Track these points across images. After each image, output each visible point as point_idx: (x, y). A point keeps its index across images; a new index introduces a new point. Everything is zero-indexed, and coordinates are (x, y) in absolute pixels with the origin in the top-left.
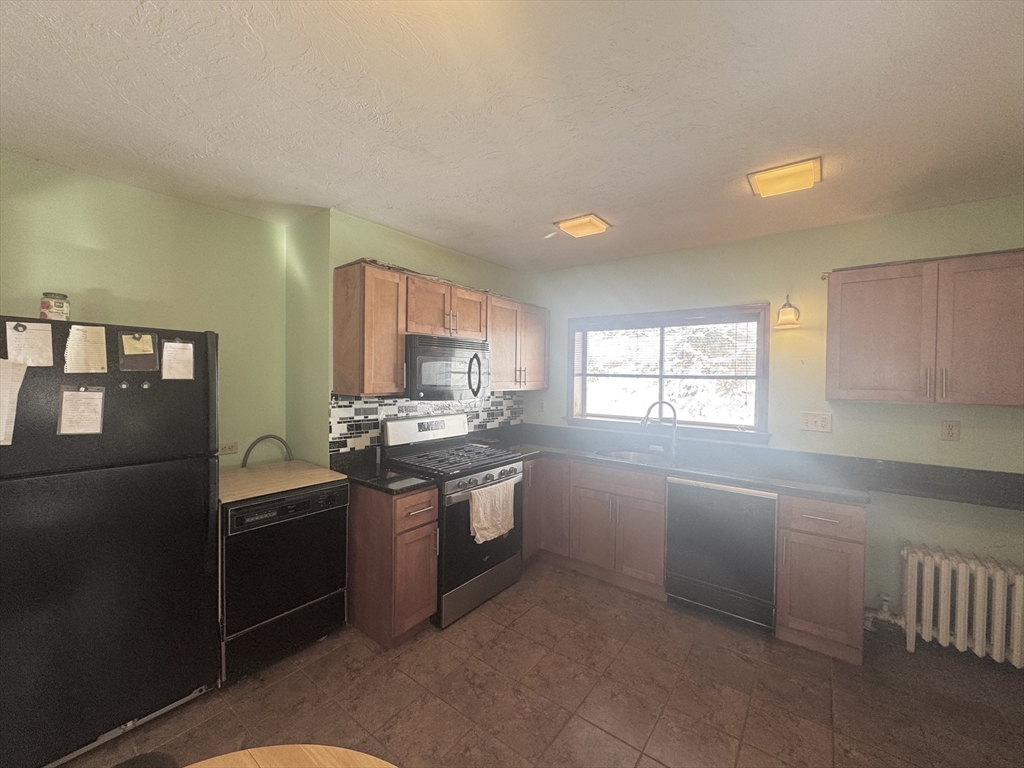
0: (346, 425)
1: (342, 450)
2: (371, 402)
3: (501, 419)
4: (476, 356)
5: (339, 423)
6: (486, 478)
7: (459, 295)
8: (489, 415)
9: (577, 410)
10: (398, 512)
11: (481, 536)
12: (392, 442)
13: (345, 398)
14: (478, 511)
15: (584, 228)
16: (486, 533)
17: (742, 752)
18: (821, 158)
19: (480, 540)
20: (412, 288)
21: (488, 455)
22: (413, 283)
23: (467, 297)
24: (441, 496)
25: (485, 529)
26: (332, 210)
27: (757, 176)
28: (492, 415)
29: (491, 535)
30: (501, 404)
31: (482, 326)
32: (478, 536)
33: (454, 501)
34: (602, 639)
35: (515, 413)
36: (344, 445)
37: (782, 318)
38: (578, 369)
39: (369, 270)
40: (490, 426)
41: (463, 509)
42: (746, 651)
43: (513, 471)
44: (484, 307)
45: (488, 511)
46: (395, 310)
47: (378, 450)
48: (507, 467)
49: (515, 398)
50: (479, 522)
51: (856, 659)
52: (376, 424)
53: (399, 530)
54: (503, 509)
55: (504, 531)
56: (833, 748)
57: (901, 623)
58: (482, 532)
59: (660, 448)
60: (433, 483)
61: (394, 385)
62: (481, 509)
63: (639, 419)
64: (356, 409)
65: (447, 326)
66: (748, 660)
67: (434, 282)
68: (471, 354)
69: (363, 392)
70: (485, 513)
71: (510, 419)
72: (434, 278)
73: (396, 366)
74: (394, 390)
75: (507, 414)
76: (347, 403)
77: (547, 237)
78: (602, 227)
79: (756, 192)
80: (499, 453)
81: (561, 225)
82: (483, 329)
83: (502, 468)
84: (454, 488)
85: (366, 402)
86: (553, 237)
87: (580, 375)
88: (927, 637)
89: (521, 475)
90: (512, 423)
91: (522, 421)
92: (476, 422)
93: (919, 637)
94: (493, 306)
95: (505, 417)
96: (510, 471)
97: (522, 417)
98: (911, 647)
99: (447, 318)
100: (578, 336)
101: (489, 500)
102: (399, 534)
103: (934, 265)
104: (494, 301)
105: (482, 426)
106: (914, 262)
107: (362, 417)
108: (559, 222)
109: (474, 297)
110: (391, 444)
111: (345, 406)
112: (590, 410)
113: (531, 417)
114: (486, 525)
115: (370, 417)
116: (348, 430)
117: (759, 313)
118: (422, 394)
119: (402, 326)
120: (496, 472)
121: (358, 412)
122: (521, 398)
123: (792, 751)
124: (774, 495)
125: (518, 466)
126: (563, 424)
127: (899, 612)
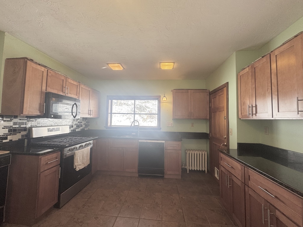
0: (7, 129)
1: (4, 141)
2: (22, 120)
3: (81, 128)
4: (75, 104)
5: (3, 128)
6: (80, 147)
7: (69, 81)
8: (77, 126)
9: (109, 124)
10: (42, 163)
11: (78, 168)
12: (35, 136)
13: (7, 116)
14: (77, 159)
15: (116, 67)
16: (80, 167)
17: (163, 207)
18: (174, 63)
19: (78, 169)
20: (49, 74)
21: (80, 139)
22: (50, 73)
23: (72, 82)
24: (62, 155)
25: (80, 165)
26: (6, 33)
27: (162, 64)
28: (78, 126)
29: (82, 167)
30: (81, 122)
31: (77, 94)
32: (77, 168)
33: (67, 156)
34: (122, 192)
35: (86, 126)
36: (6, 138)
37: (163, 100)
38: (109, 112)
39: (29, 63)
40: (77, 130)
41: (71, 159)
42: (159, 183)
43: (90, 144)
44: (78, 87)
45: (81, 158)
46: (41, 81)
47: (26, 140)
48: (88, 143)
49: (87, 121)
50: (78, 163)
51: (180, 177)
52: (25, 129)
53: (42, 170)
54: (86, 157)
55: (86, 165)
56: (180, 198)
57: (186, 167)
58: (78, 166)
59: (134, 134)
60: (58, 150)
61: (39, 112)
62: (78, 158)
63: (129, 126)
64: (14, 122)
65: (64, 91)
66: (160, 185)
67: (59, 74)
68: (73, 103)
69: (22, 113)
70: (80, 159)
71: (85, 128)
72: (59, 73)
73: (40, 104)
74: (39, 114)
75: (84, 126)
76: (9, 119)
77: (103, 68)
78: (122, 68)
79: (161, 68)
80: (84, 138)
81: (109, 65)
82: (78, 95)
83: (86, 143)
84: (68, 151)
85: (20, 120)
86: (105, 68)
87: (110, 113)
88: (190, 169)
89: (92, 145)
90: (85, 129)
91: (89, 128)
92: (72, 129)
93: (189, 169)
94: (82, 88)
95: (83, 127)
96: (89, 144)
97: (89, 127)
98: (188, 172)
99: (64, 89)
100: (110, 101)
101: (82, 154)
102: (42, 172)
103: (190, 90)
104: (82, 86)
105: (74, 130)
106: (187, 89)
107: (17, 126)
108: (109, 64)
109: (75, 83)
110: (34, 137)
111: (7, 121)
112: (113, 124)
113: (93, 127)
114: (80, 163)
115: (22, 126)
116: (9, 131)
117: (158, 98)
118: (53, 116)
119: (44, 88)
120: (84, 144)
121: (15, 124)
122: (89, 121)
123: (172, 202)
124: (164, 142)
125: (91, 142)
126: (105, 129)
127: (186, 165)
